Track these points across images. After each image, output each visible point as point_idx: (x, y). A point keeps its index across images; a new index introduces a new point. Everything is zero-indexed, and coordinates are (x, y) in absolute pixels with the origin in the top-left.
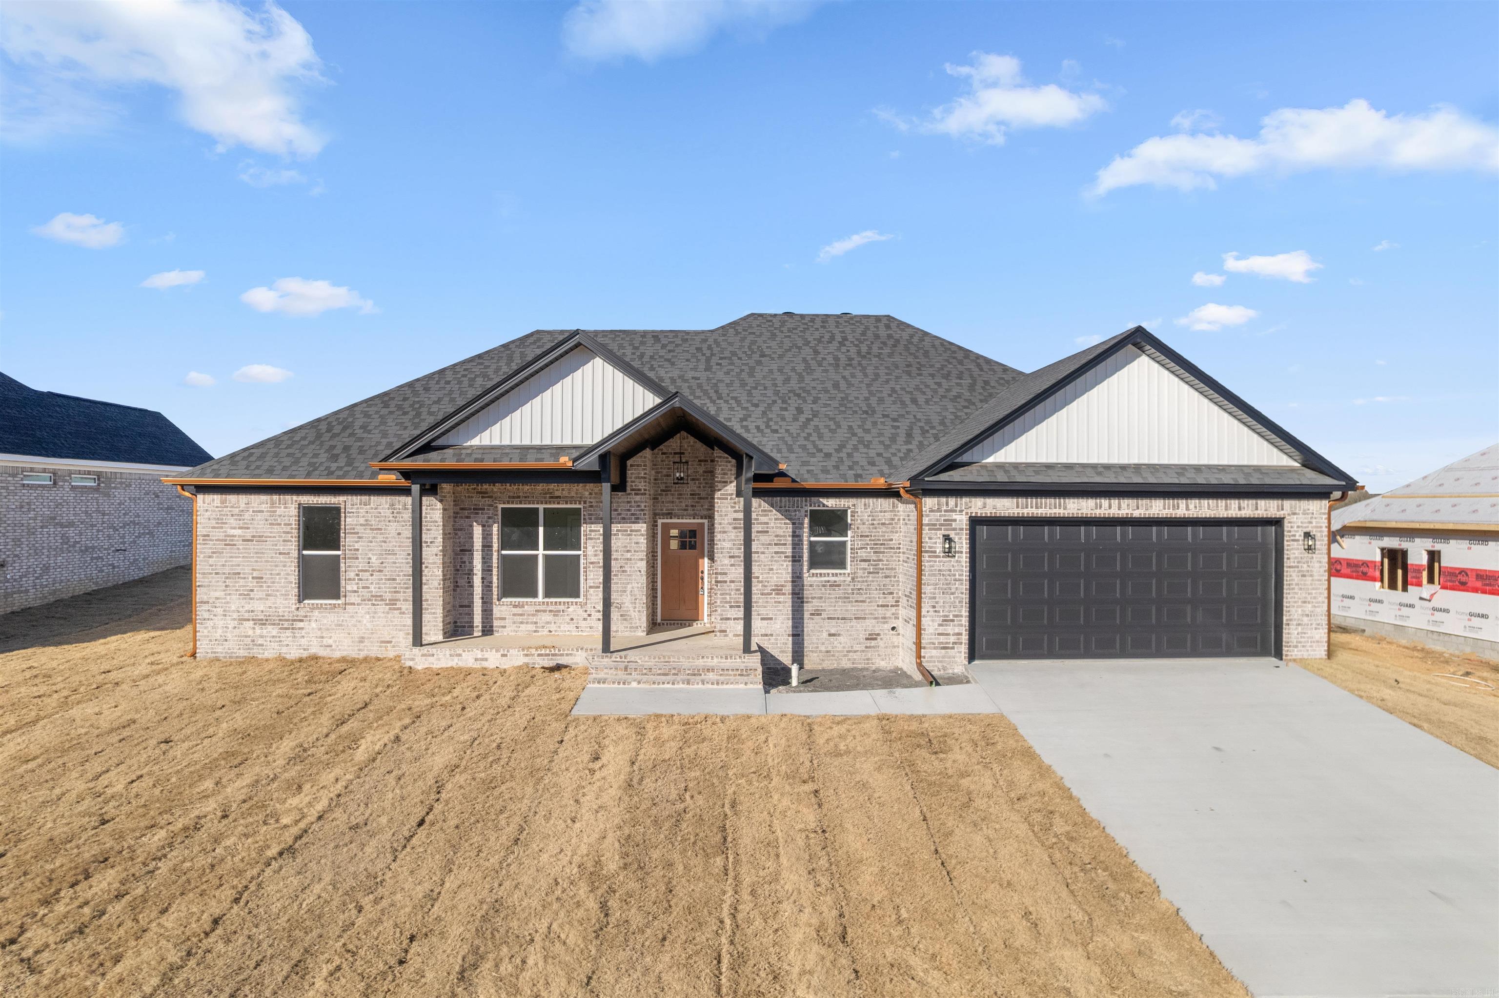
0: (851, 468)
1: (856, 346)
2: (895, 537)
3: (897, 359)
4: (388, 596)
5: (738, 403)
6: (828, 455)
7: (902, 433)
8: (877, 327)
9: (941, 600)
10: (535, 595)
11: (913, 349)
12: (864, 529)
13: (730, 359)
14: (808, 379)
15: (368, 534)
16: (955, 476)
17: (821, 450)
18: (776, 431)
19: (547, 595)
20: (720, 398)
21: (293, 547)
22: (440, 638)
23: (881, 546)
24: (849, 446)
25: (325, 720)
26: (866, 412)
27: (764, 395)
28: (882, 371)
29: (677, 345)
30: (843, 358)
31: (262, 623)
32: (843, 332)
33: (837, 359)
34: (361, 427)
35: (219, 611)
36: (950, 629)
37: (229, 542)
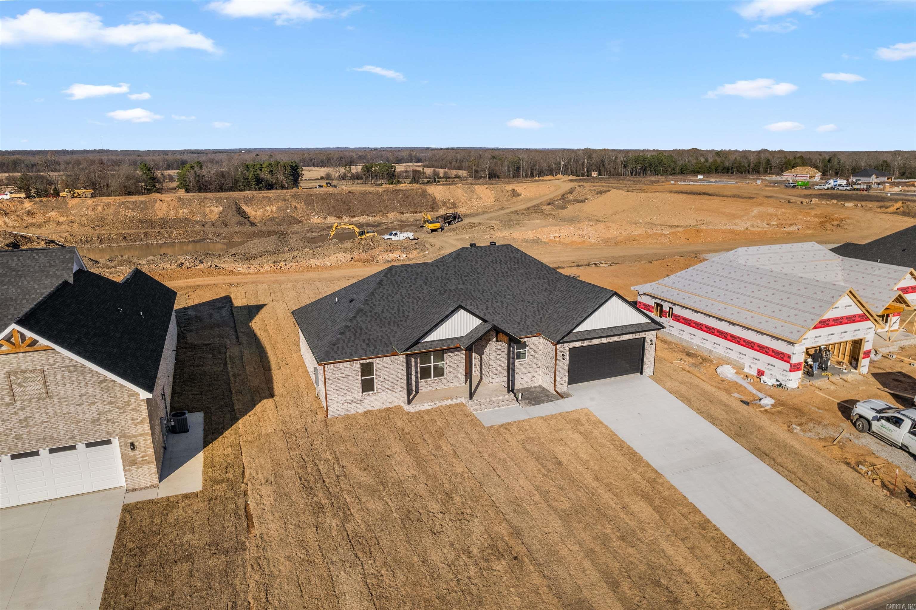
1: (506, 264)
2: (540, 347)
3: (521, 270)
4: (391, 388)
5: (481, 300)
6: (519, 323)
7: (536, 309)
8: (508, 252)
9: (561, 371)
10: (430, 377)
11: (524, 263)
12: (531, 347)
14: (498, 285)
15: (383, 370)
16: (569, 337)
17: (516, 321)
18: (499, 314)
20: (475, 299)
21: (358, 377)
23: (535, 351)
24: (524, 318)
26: (522, 301)
27: (487, 295)
28: (519, 278)
30: (503, 271)
31: (350, 403)
35: (335, 402)
36: (563, 379)
37: (337, 379)
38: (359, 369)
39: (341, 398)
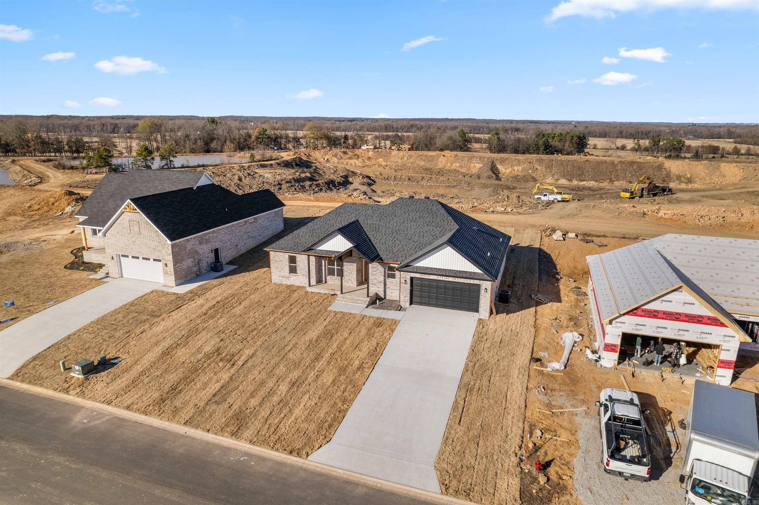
0: (397, 258)
1: (420, 213)
3: (428, 219)
4: (304, 275)
5: (382, 233)
7: (414, 247)
9: (404, 292)
10: (334, 275)
11: (435, 215)
13: (387, 217)
14: (402, 226)
15: (301, 262)
16: (406, 269)
19: (337, 276)
21: (288, 263)
22: (315, 284)
25: (289, 305)
26: (409, 239)
27: (389, 231)
29: (376, 211)
30: (414, 217)
31: (283, 277)
32: (420, 207)
33: (412, 218)
34: (302, 236)
35: (275, 274)
36: (406, 298)
37: (276, 261)
38: (288, 258)
39: (278, 273)
